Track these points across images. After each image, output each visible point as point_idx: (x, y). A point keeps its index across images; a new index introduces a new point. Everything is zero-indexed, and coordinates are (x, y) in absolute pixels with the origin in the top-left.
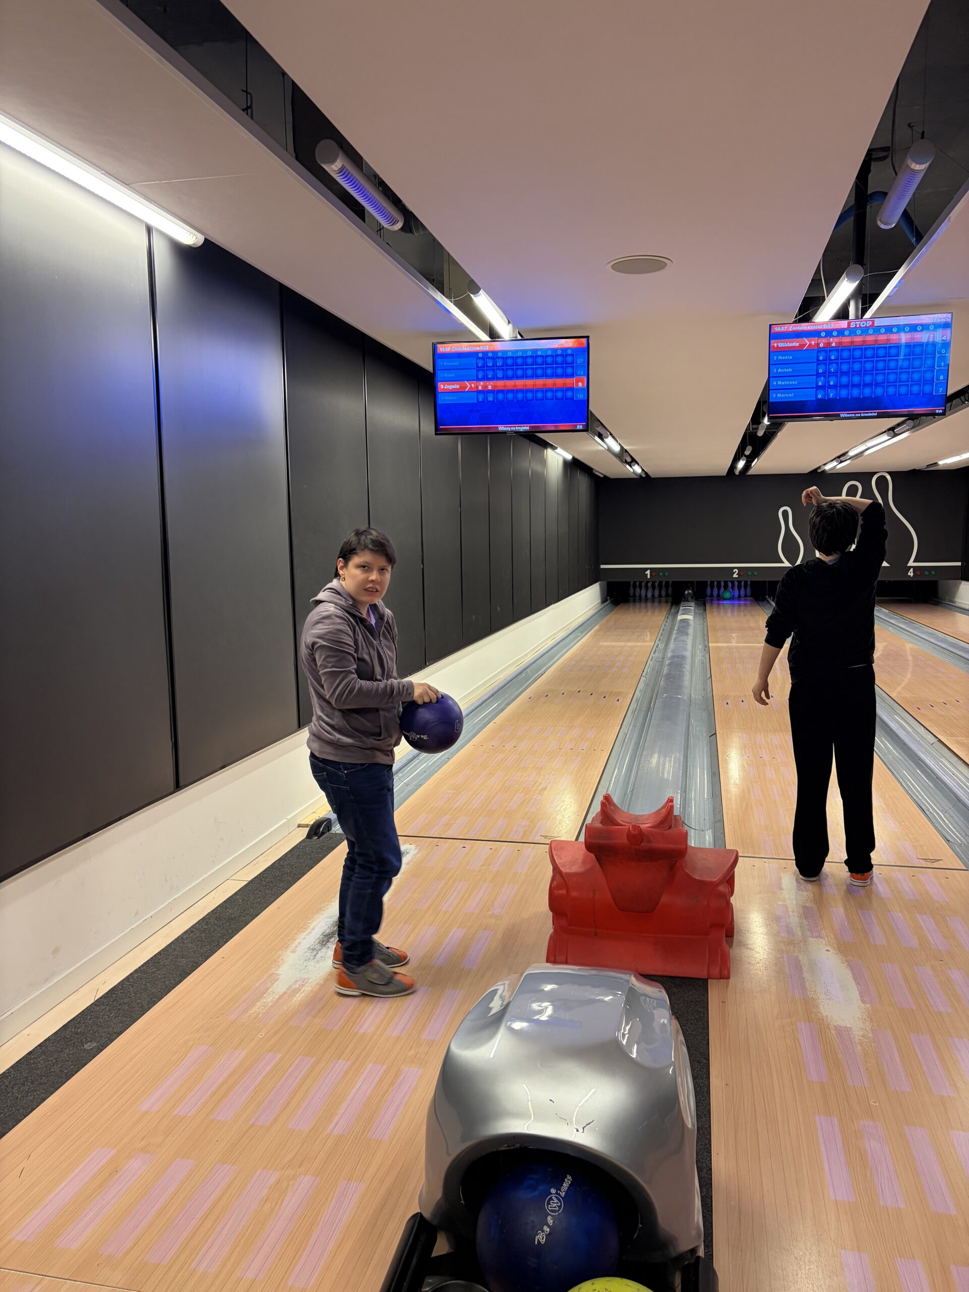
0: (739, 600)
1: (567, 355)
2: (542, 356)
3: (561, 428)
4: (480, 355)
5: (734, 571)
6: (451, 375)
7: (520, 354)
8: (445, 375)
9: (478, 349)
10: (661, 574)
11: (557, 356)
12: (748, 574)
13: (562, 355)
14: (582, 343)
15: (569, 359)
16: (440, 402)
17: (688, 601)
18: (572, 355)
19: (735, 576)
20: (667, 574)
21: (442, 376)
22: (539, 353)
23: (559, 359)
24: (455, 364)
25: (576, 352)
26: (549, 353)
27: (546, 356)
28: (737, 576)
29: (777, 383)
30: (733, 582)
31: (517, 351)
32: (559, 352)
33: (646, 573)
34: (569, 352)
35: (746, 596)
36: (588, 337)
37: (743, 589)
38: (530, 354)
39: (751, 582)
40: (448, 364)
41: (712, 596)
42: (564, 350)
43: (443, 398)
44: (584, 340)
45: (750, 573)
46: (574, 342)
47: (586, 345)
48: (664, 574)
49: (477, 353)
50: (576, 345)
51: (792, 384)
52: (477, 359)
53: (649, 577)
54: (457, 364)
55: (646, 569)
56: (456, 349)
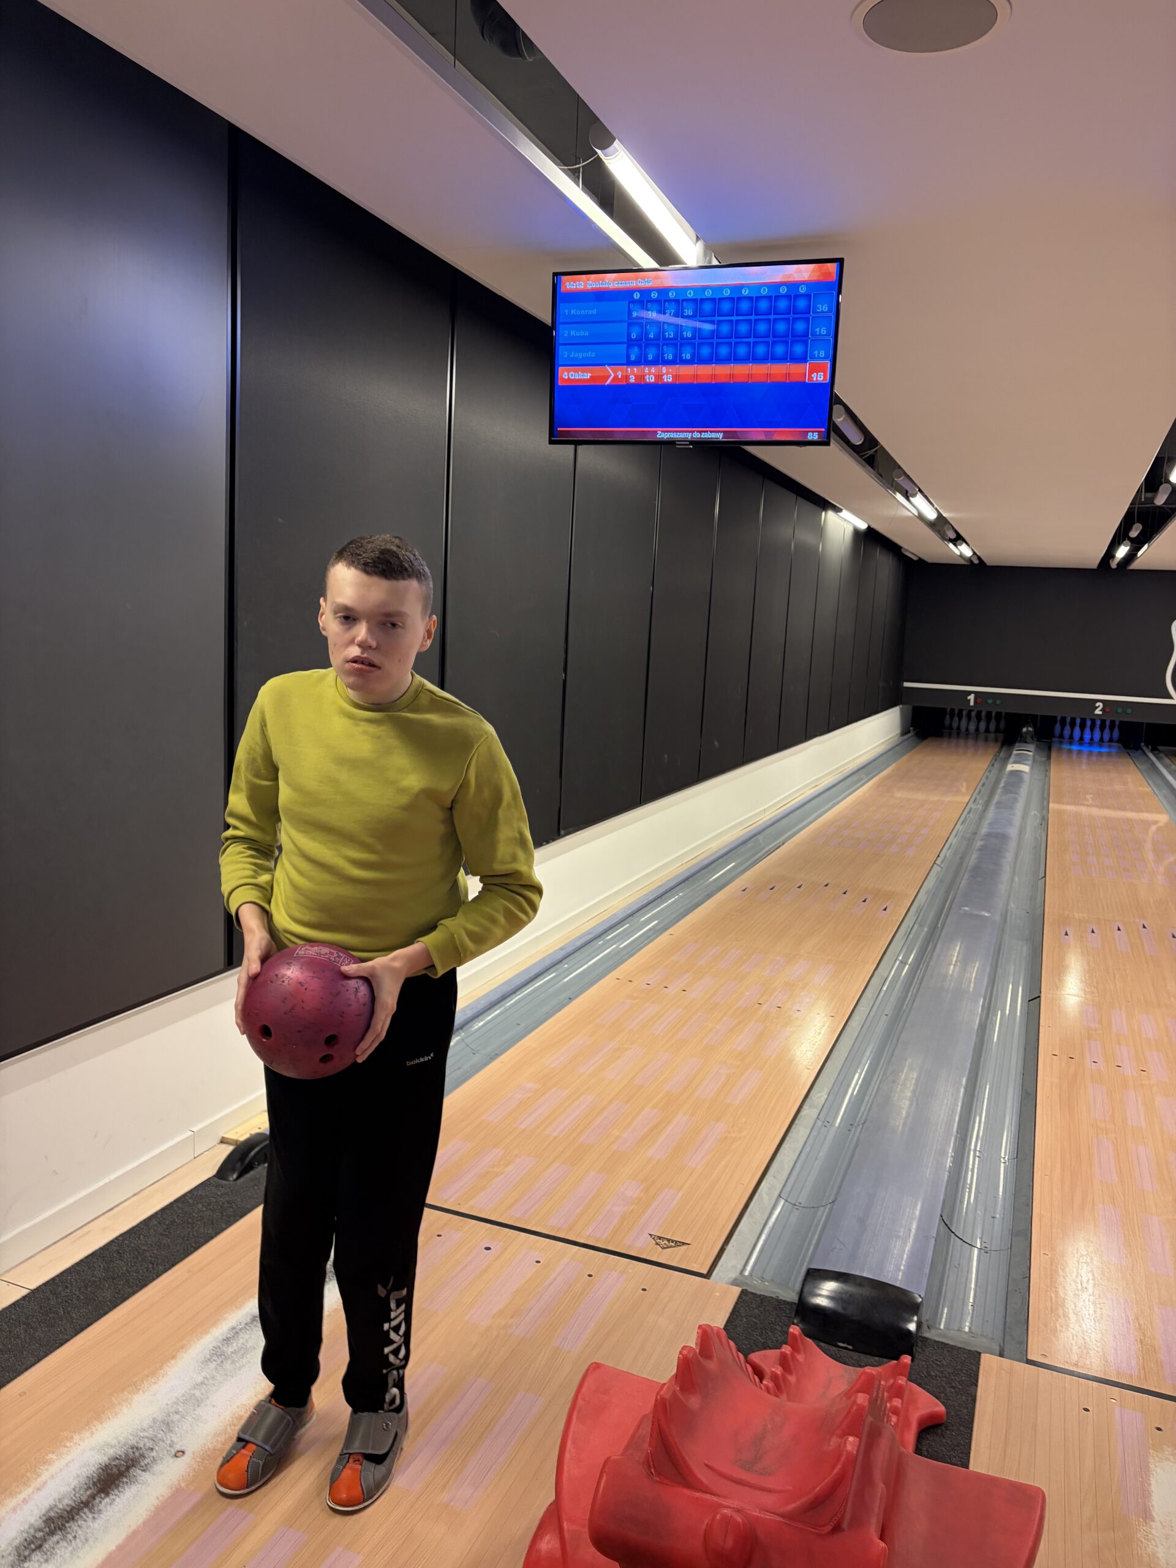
0: (1101, 746)
1: (798, 296)
2: (750, 298)
3: (776, 438)
4: (637, 296)
5: (1097, 705)
6: (582, 333)
7: (708, 294)
8: (572, 333)
9: (632, 284)
10: (990, 701)
11: (778, 297)
12: (1117, 712)
13: (787, 297)
14: (829, 274)
15: (802, 304)
16: (560, 383)
17: (1026, 742)
18: (807, 296)
19: (1098, 712)
20: (998, 702)
21: (565, 335)
22: (745, 292)
23: (782, 304)
24: (590, 312)
25: (815, 288)
26: (764, 292)
27: (759, 298)
28: (1100, 713)
30: (1093, 721)
31: (704, 288)
32: (783, 290)
33: (969, 698)
34: (803, 290)
35: (1111, 740)
36: (840, 261)
37: (1107, 731)
38: (727, 293)
39: (1120, 722)
40: (579, 313)
41: (1061, 736)
42: (793, 285)
44: (833, 267)
45: (1120, 710)
46: (813, 271)
47: (834, 277)
48: (994, 702)
49: (630, 292)
50: (815, 277)
52: (630, 303)
53: (972, 703)
54: (595, 312)
55: (970, 693)
56: (594, 285)
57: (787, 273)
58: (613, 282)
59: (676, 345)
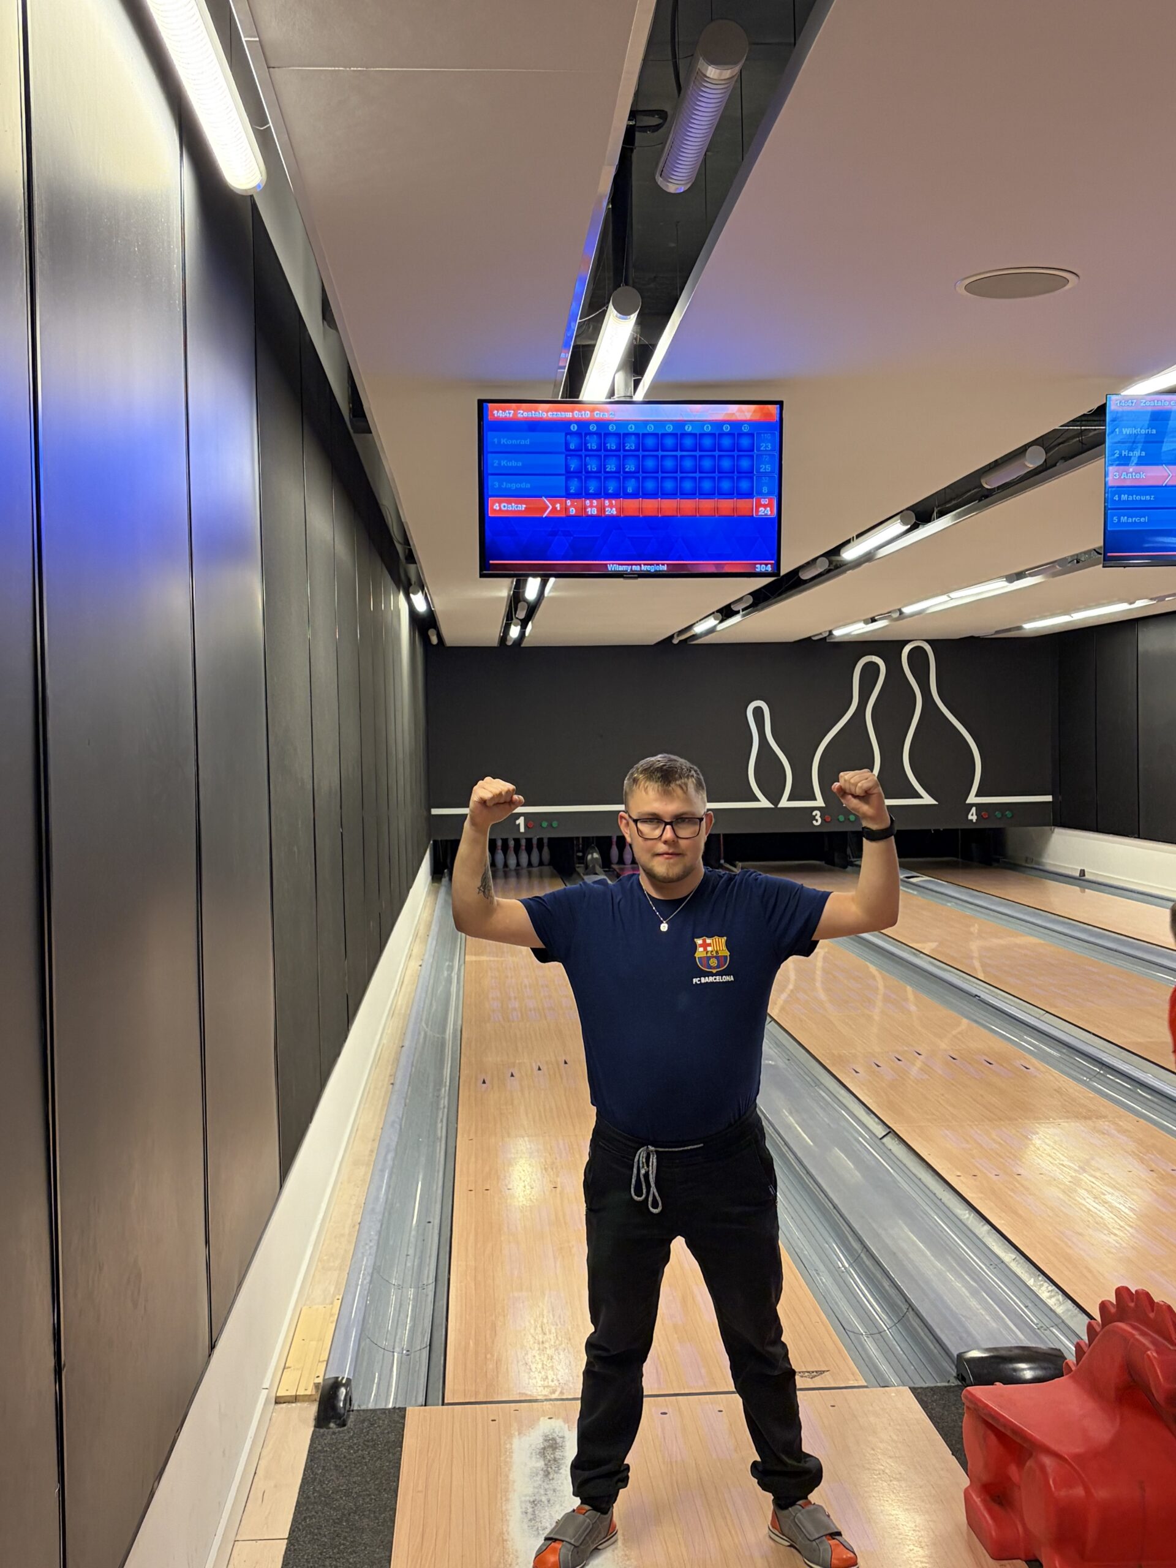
1: (741, 435)
2: (693, 435)
4: (574, 428)
6: (513, 463)
7: (651, 429)
8: (503, 462)
9: (568, 416)
10: (545, 824)
11: (722, 435)
13: (731, 434)
14: (769, 414)
15: (745, 442)
16: (490, 515)
18: (751, 435)
20: (555, 824)
21: (495, 465)
22: (688, 429)
23: (726, 442)
24: (523, 442)
25: (757, 428)
26: (707, 429)
27: (702, 435)
29: (1120, 498)
31: (646, 423)
32: (726, 429)
34: (745, 429)
36: (780, 403)
38: (670, 429)
40: (510, 442)
42: (736, 424)
43: (496, 507)
44: (774, 409)
46: (755, 411)
47: (777, 418)
48: (550, 825)
49: (567, 423)
50: (757, 417)
51: (1145, 501)
52: (567, 434)
54: (528, 442)
56: (525, 414)
57: (729, 412)
58: (547, 412)
59: (619, 478)
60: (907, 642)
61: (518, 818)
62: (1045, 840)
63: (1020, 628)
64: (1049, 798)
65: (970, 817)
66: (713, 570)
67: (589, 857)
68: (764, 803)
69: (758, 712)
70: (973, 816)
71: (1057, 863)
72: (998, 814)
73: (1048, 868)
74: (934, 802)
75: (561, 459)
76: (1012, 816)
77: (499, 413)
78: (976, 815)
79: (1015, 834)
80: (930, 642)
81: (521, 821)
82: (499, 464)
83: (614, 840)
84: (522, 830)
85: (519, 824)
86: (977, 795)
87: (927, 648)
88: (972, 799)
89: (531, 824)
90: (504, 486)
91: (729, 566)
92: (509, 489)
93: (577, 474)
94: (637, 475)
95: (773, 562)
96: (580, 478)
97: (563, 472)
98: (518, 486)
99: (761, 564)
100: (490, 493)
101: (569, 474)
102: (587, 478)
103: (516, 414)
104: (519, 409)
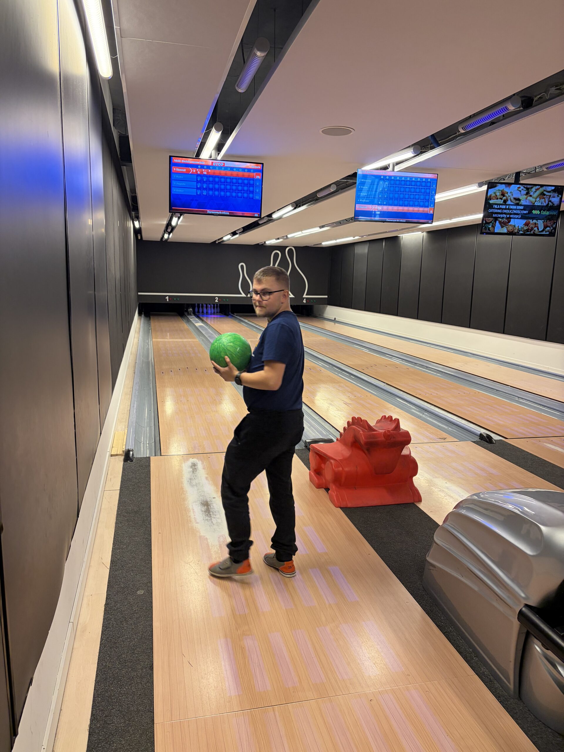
1: (250, 173)
3: (245, 215)
4: (199, 167)
5: (216, 298)
6: (180, 177)
10: (175, 299)
12: (223, 300)
16: (173, 193)
17: (191, 315)
18: (253, 173)
20: (178, 299)
21: (175, 177)
22: (235, 170)
24: (183, 170)
25: (255, 171)
26: (240, 170)
28: (217, 301)
29: (360, 200)
30: (214, 305)
32: (246, 170)
33: (166, 298)
34: (252, 171)
36: (263, 164)
37: (215, 308)
39: (220, 305)
40: (179, 170)
42: (249, 169)
43: (175, 190)
44: (260, 165)
45: (224, 300)
46: (254, 166)
47: (261, 168)
49: (197, 165)
51: (367, 202)
55: (166, 296)
56: (184, 162)
57: (248, 165)
58: (191, 161)
59: (213, 184)
60: (287, 247)
61: (166, 297)
62: (324, 309)
63: (321, 244)
64: (326, 297)
65: (304, 302)
66: (241, 215)
67: (189, 310)
68: (243, 295)
69: (242, 266)
70: (305, 301)
71: (328, 316)
72: (312, 301)
73: (325, 317)
74: (294, 297)
75: (195, 177)
76: (316, 301)
77: (176, 160)
78: (306, 301)
79: (316, 307)
80: (294, 247)
81: (167, 298)
82: (176, 177)
83: (196, 305)
84: (168, 300)
85: (167, 299)
86: (306, 295)
87: (293, 249)
88: (305, 296)
89: (170, 299)
90: (177, 184)
91: (246, 214)
92: (179, 185)
93: (200, 182)
94: (219, 183)
95: (259, 213)
96: (201, 183)
97: (196, 180)
98: (182, 184)
99: (256, 214)
100: (173, 186)
101: (197, 182)
102: (203, 183)
103: (181, 161)
104: (182, 159)
